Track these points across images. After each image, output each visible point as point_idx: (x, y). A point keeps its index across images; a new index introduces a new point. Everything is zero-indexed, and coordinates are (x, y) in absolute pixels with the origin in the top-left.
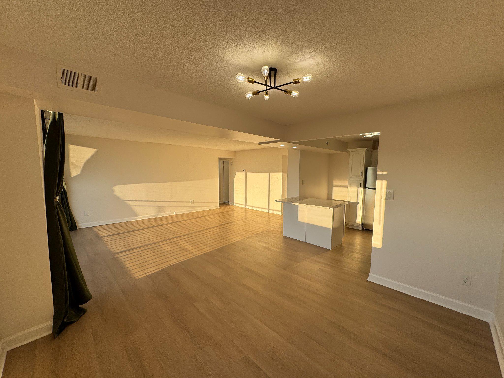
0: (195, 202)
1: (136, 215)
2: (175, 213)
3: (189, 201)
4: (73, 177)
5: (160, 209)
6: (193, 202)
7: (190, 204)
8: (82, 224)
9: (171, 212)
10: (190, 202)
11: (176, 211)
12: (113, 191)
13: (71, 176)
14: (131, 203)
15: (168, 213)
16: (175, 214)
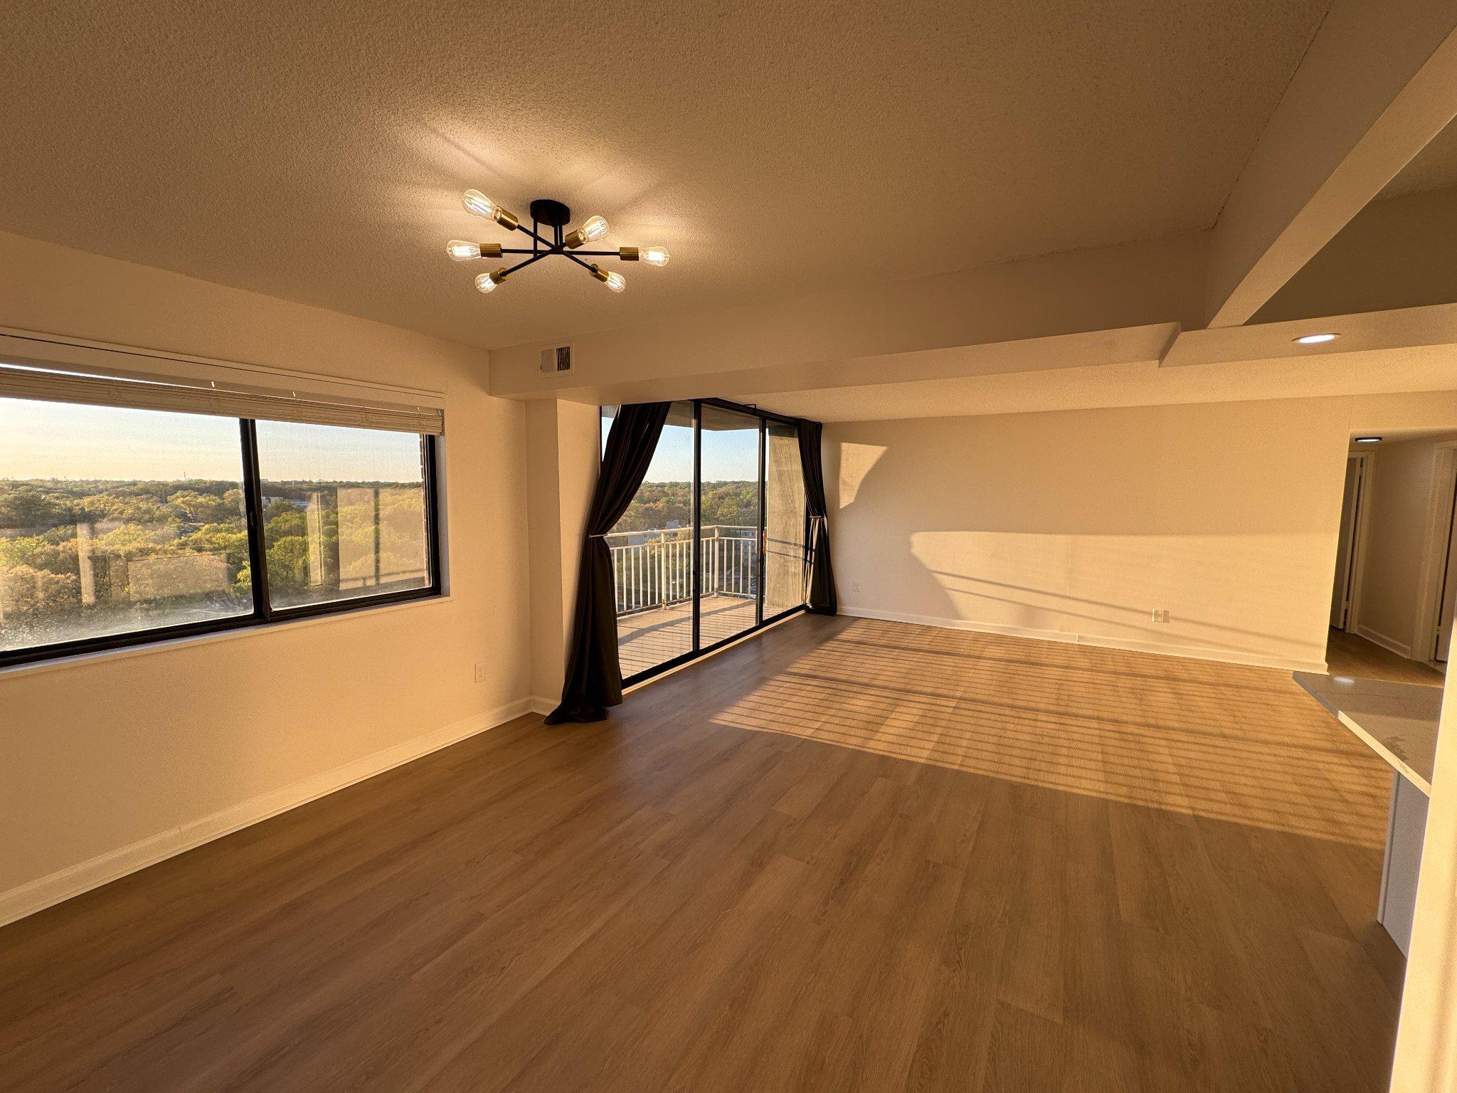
0: (1176, 619)
1: (958, 616)
2: (1080, 638)
3: (1147, 610)
4: (845, 507)
5: (1031, 614)
6: (1166, 617)
7: (1152, 623)
8: (850, 608)
9: (1062, 633)
10: (1150, 614)
11: (1083, 634)
12: (909, 545)
13: (839, 507)
14: (947, 581)
15: (1052, 631)
16: (1076, 642)
